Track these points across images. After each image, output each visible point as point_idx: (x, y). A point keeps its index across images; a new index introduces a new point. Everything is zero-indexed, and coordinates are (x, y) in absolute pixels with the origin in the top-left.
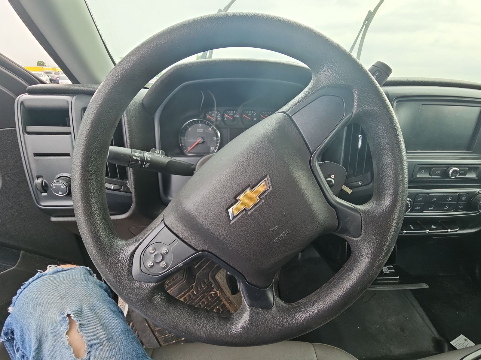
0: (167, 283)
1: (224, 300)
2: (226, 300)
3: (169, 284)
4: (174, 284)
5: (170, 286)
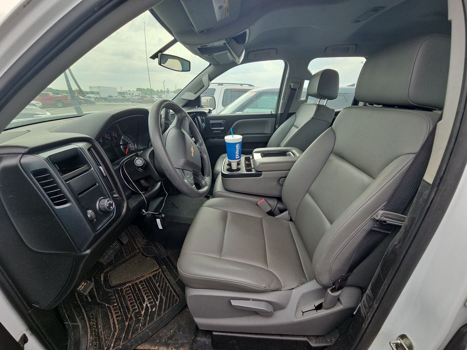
0: (92, 324)
1: (136, 281)
2: (138, 280)
3: (94, 323)
4: (96, 319)
5: (96, 323)
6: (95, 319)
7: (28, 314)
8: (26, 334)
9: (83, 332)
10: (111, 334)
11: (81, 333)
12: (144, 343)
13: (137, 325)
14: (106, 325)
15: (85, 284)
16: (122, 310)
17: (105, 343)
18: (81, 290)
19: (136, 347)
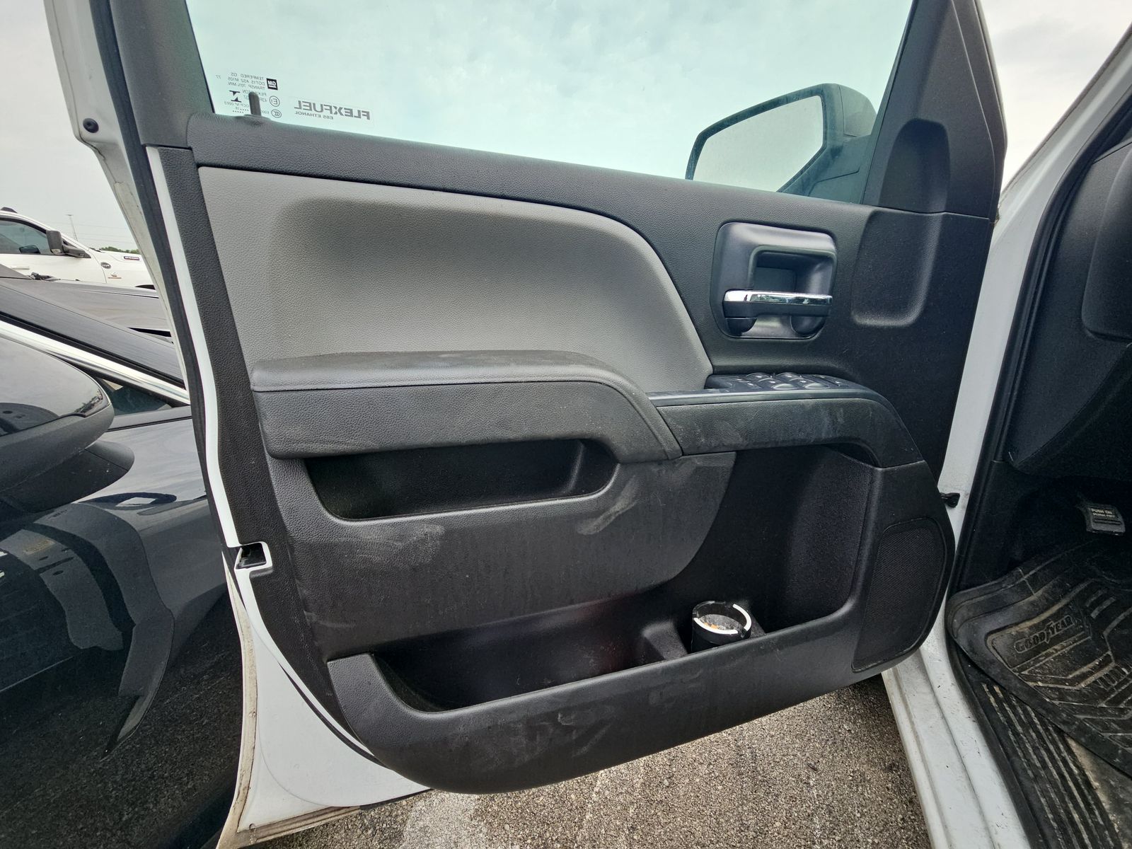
4: (1067, 634)
5: (1058, 635)
6: (1066, 631)
7: (992, 463)
8: (960, 498)
9: (1025, 608)
10: (1058, 675)
11: (1021, 603)
12: (1087, 752)
13: (1115, 726)
14: (1069, 659)
15: (1110, 516)
16: (1123, 688)
17: (1036, 668)
18: (1094, 514)
19: (1069, 736)
